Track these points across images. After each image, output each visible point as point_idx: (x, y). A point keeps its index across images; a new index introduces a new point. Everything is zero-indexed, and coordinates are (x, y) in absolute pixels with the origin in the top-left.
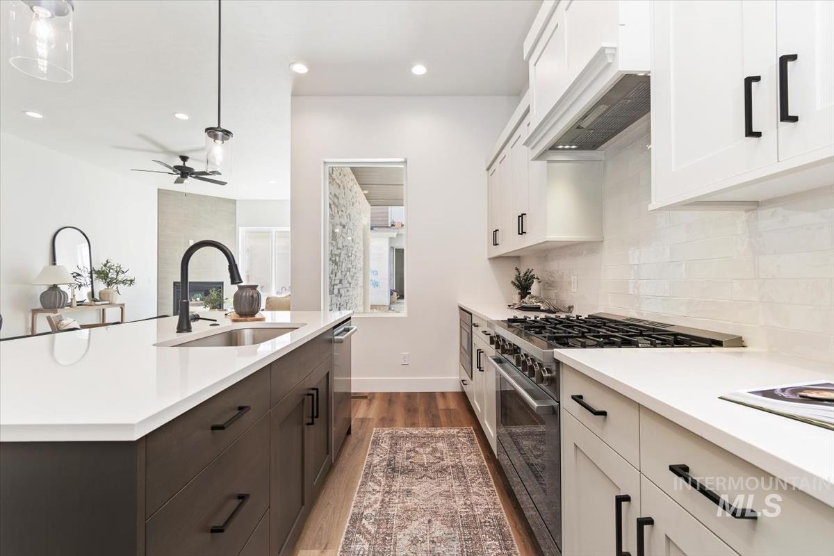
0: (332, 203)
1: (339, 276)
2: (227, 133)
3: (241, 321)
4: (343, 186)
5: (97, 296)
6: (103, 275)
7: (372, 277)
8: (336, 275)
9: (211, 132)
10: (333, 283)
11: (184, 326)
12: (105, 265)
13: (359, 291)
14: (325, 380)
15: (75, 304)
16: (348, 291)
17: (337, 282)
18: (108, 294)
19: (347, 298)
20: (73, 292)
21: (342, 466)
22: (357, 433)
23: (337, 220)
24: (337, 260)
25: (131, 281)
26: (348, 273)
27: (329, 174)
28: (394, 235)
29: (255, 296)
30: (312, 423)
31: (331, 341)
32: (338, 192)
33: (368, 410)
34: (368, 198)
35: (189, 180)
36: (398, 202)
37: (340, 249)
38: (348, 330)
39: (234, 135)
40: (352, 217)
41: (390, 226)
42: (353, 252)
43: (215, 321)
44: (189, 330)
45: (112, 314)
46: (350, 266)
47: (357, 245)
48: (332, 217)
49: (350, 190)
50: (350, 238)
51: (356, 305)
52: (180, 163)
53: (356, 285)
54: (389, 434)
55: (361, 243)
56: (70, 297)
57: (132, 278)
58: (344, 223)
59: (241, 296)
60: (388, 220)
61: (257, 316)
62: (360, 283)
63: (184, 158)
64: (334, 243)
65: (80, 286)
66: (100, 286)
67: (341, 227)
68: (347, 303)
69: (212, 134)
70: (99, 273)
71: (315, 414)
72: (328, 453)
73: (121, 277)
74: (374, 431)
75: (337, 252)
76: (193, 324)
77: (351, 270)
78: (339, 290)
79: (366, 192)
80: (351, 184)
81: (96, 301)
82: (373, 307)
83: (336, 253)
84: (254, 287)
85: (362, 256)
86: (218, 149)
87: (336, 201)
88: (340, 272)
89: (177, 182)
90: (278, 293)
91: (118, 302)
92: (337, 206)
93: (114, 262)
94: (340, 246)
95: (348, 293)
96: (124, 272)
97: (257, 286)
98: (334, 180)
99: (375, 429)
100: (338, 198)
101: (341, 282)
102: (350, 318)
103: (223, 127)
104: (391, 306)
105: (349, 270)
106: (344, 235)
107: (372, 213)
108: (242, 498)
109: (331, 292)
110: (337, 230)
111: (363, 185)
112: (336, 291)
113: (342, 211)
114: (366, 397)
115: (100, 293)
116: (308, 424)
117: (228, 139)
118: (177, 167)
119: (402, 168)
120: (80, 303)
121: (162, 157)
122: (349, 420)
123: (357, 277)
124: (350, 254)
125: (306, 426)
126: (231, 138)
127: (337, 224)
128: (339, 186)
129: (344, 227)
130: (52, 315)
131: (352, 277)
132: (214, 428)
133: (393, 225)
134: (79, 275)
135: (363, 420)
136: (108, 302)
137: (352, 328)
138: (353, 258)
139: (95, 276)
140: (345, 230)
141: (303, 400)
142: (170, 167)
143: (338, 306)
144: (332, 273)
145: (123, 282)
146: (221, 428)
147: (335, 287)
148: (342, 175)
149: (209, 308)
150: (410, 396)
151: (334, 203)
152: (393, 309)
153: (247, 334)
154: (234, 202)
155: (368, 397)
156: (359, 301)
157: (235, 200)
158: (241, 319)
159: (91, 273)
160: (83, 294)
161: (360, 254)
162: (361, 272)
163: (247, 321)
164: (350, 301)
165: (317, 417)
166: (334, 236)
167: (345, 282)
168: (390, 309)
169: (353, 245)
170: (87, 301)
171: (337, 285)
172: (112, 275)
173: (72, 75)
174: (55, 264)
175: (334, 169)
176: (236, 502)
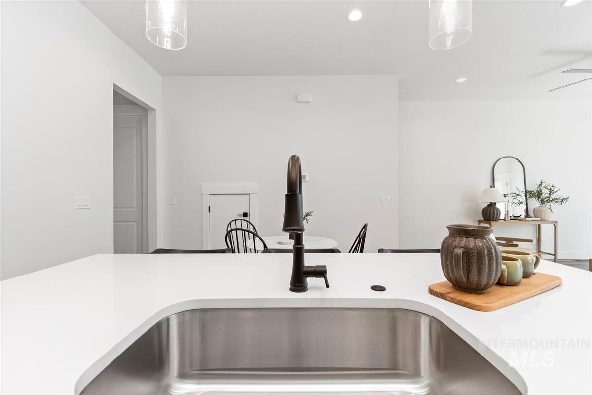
5: (531, 213)
6: (538, 195)
12: (539, 186)
15: (510, 219)
18: (541, 211)
25: (563, 199)
57: (564, 197)
66: (534, 204)
70: (532, 192)
73: (554, 196)
81: (531, 217)
91: (551, 219)
93: (548, 182)
96: (556, 192)
115: (534, 211)
120: (516, 218)
134: (518, 195)
136: (539, 219)
139: (529, 195)
159: (526, 193)
160: (520, 211)
170: (523, 216)
172: (545, 195)
174: (494, 187)
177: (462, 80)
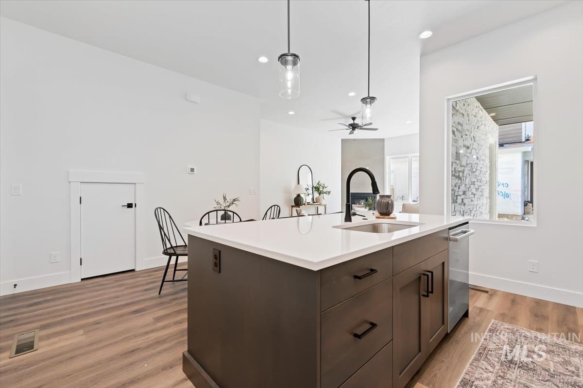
0: (455, 130)
1: (463, 188)
2: (373, 98)
3: (381, 218)
4: (468, 114)
5: (315, 200)
6: (317, 189)
7: (500, 189)
8: (459, 188)
9: (364, 100)
10: (456, 194)
11: (348, 218)
12: (318, 184)
13: (485, 201)
14: (441, 268)
15: (306, 204)
16: (472, 201)
17: (461, 193)
18: (319, 199)
19: (472, 207)
20: (305, 198)
21: (458, 338)
22: (474, 319)
23: (461, 143)
24: (461, 175)
25: (329, 192)
26: (472, 186)
27: (453, 107)
28: (529, 149)
29: (390, 202)
30: (427, 296)
31: (447, 239)
32: (461, 120)
33: (488, 303)
34: (495, 119)
35: (357, 131)
36: (528, 118)
37: (464, 167)
38: (465, 232)
39: (377, 99)
40: (477, 139)
41: (523, 140)
42: (479, 168)
43: (364, 216)
44: (350, 220)
45: (321, 210)
46: (474, 180)
47: (482, 162)
48: (455, 141)
49: (475, 116)
50: (475, 157)
51: (481, 213)
52: (352, 122)
53: (482, 196)
54: (508, 329)
55: (488, 161)
56: (304, 200)
57: (329, 191)
58: (468, 144)
59: (381, 201)
60: (521, 136)
61: (392, 215)
62: (486, 193)
63: (354, 119)
64: (458, 162)
65: (308, 195)
66: (316, 195)
67: (465, 149)
68: (471, 211)
69: (365, 102)
70: (315, 188)
71: (430, 290)
72: (443, 323)
73: (325, 190)
74: (492, 322)
75: (461, 169)
76: (353, 218)
77: (476, 183)
78: (462, 199)
79: (493, 114)
80: (476, 110)
81: (314, 202)
82: (500, 216)
83: (459, 170)
84: (389, 197)
85: (489, 171)
86: (368, 110)
87: (460, 127)
88: (463, 185)
89: (351, 133)
90: (414, 201)
91: (323, 203)
92: (460, 132)
93: (322, 182)
94: (464, 163)
95: (472, 203)
96: (327, 188)
97: (391, 196)
98: (457, 111)
99: (493, 320)
100: (462, 125)
101: (464, 193)
102: (467, 223)
103: (371, 96)
104: (525, 216)
105: (473, 183)
106: (467, 155)
107: (499, 132)
108: (373, 325)
109: (455, 201)
110: (461, 151)
111: (489, 109)
112: (459, 201)
113: (466, 135)
114: (487, 292)
116: (424, 296)
117: (374, 102)
118: (351, 125)
119: (531, 86)
120: (308, 204)
121: (343, 121)
122: (468, 306)
123: (483, 189)
124: (474, 170)
125: (422, 297)
126: (376, 101)
127: (461, 147)
128: (463, 115)
129: (468, 148)
130: (298, 209)
131: (477, 189)
132: (356, 277)
133: (527, 140)
134: (308, 189)
135: (481, 310)
136: (319, 203)
137: (469, 231)
138: (477, 173)
139: (314, 189)
140: (469, 151)
141: (420, 277)
142: (346, 126)
143: (462, 213)
144: (455, 186)
145: (325, 193)
146: (359, 278)
147: (458, 197)
148: (466, 105)
149: (367, 210)
150: (539, 303)
151: (457, 130)
152: (527, 218)
153: (385, 227)
154: (383, 140)
155: (490, 293)
156: (485, 209)
157: (384, 139)
158: (381, 216)
159: (312, 188)
160: (309, 199)
161: (486, 169)
162: (487, 185)
163: (384, 218)
164: (475, 209)
165: (432, 292)
166: (457, 156)
167: (469, 194)
168: (523, 219)
169: (478, 162)
170: (311, 203)
171: (460, 195)
172: (321, 189)
173: (299, 92)
174: (299, 184)
175: (458, 102)
176: (369, 326)
177: (291, 113)
